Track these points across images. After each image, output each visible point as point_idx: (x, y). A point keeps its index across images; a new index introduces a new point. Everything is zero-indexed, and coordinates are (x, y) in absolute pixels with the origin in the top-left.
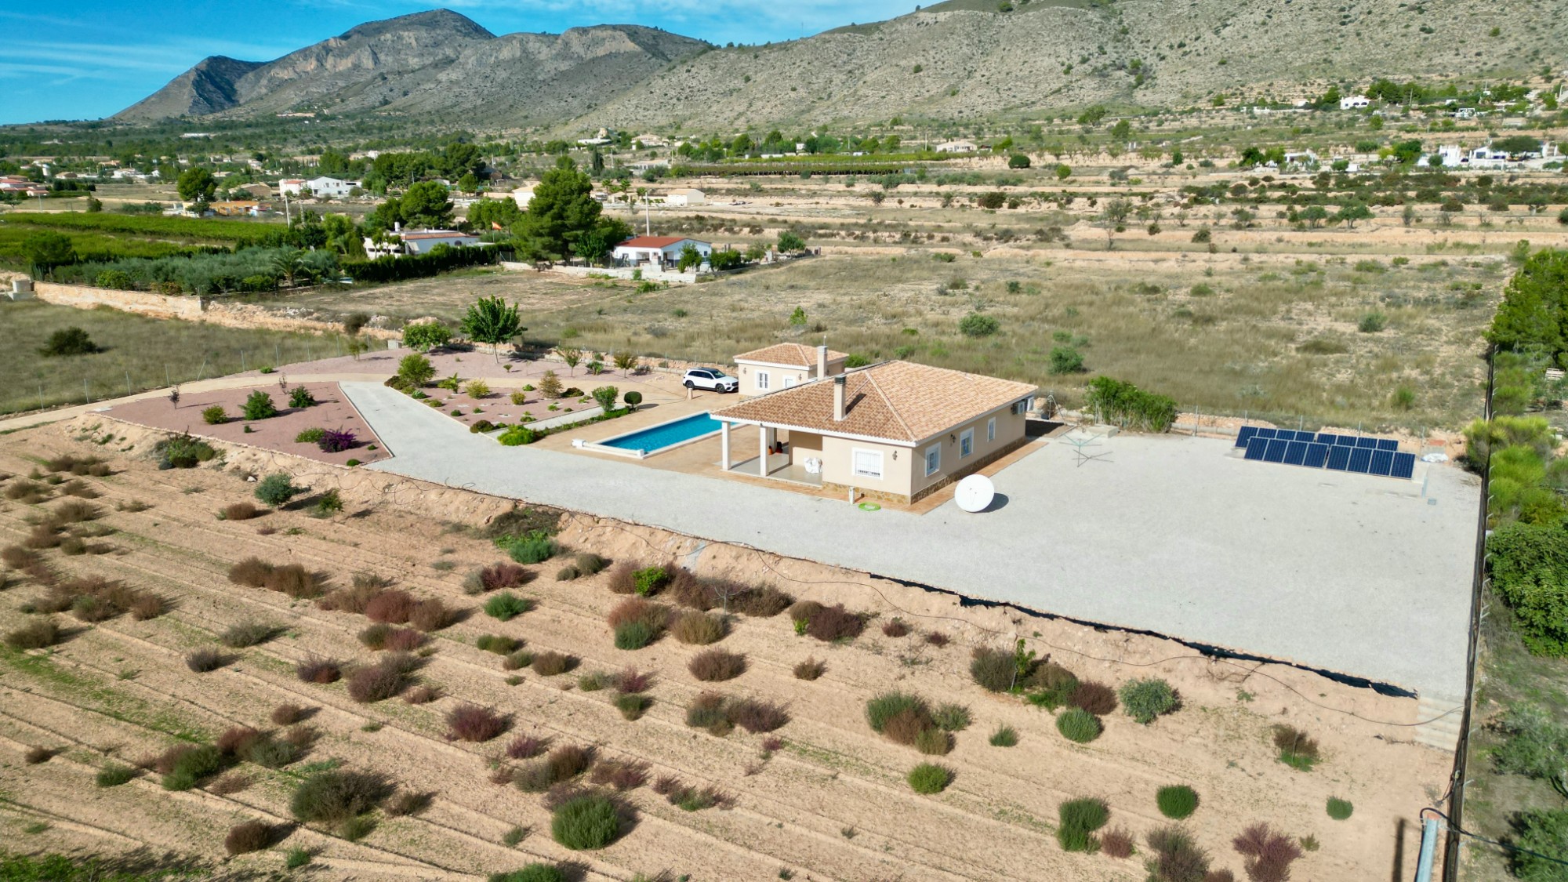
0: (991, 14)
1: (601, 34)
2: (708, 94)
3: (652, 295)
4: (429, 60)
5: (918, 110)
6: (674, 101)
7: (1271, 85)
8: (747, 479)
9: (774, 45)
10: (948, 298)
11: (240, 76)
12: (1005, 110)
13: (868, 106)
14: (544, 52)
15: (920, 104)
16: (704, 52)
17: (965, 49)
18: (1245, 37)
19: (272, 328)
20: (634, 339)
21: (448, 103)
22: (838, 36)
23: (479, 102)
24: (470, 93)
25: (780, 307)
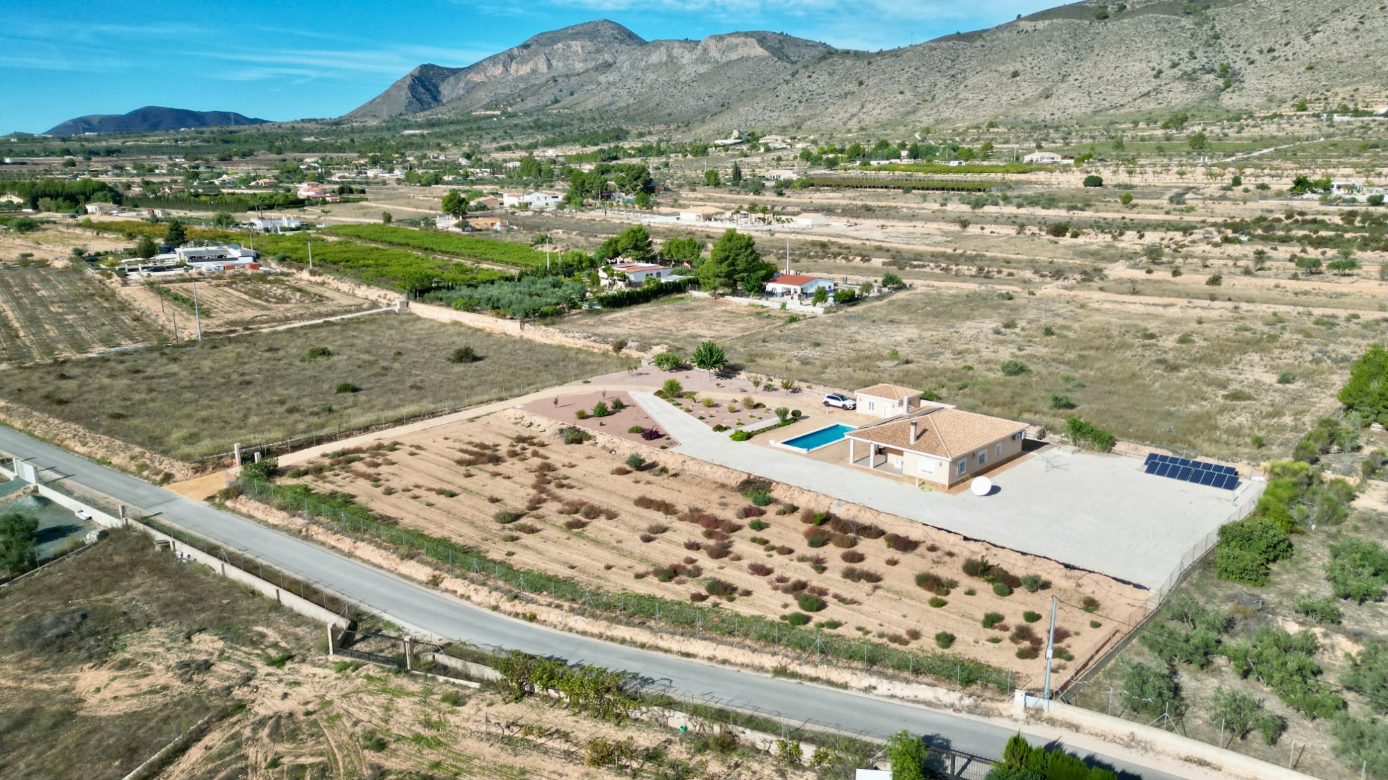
0: (1087, 22)
1: (734, 40)
2: (826, 97)
3: (795, 325)
4: (591, 65)
5: (1013, 112)
6: (796, 103)
7: (1356, 90)
8: (863, 470)
9: (887, 52)
10: (1000, 337)
11: (443, 80)
12: (1095, 113)
13: (967, 108)
14: (687, 58)
15: (1015, 106)
16: (824, 58)
17: (1060, 55)
18: (1335, 43)
19: (567, 345)
20: (789, 365)
21: (606, 102)
22: (944, 44)
23: (631, 101)
24: (624, 93)
25: (882, 340)
